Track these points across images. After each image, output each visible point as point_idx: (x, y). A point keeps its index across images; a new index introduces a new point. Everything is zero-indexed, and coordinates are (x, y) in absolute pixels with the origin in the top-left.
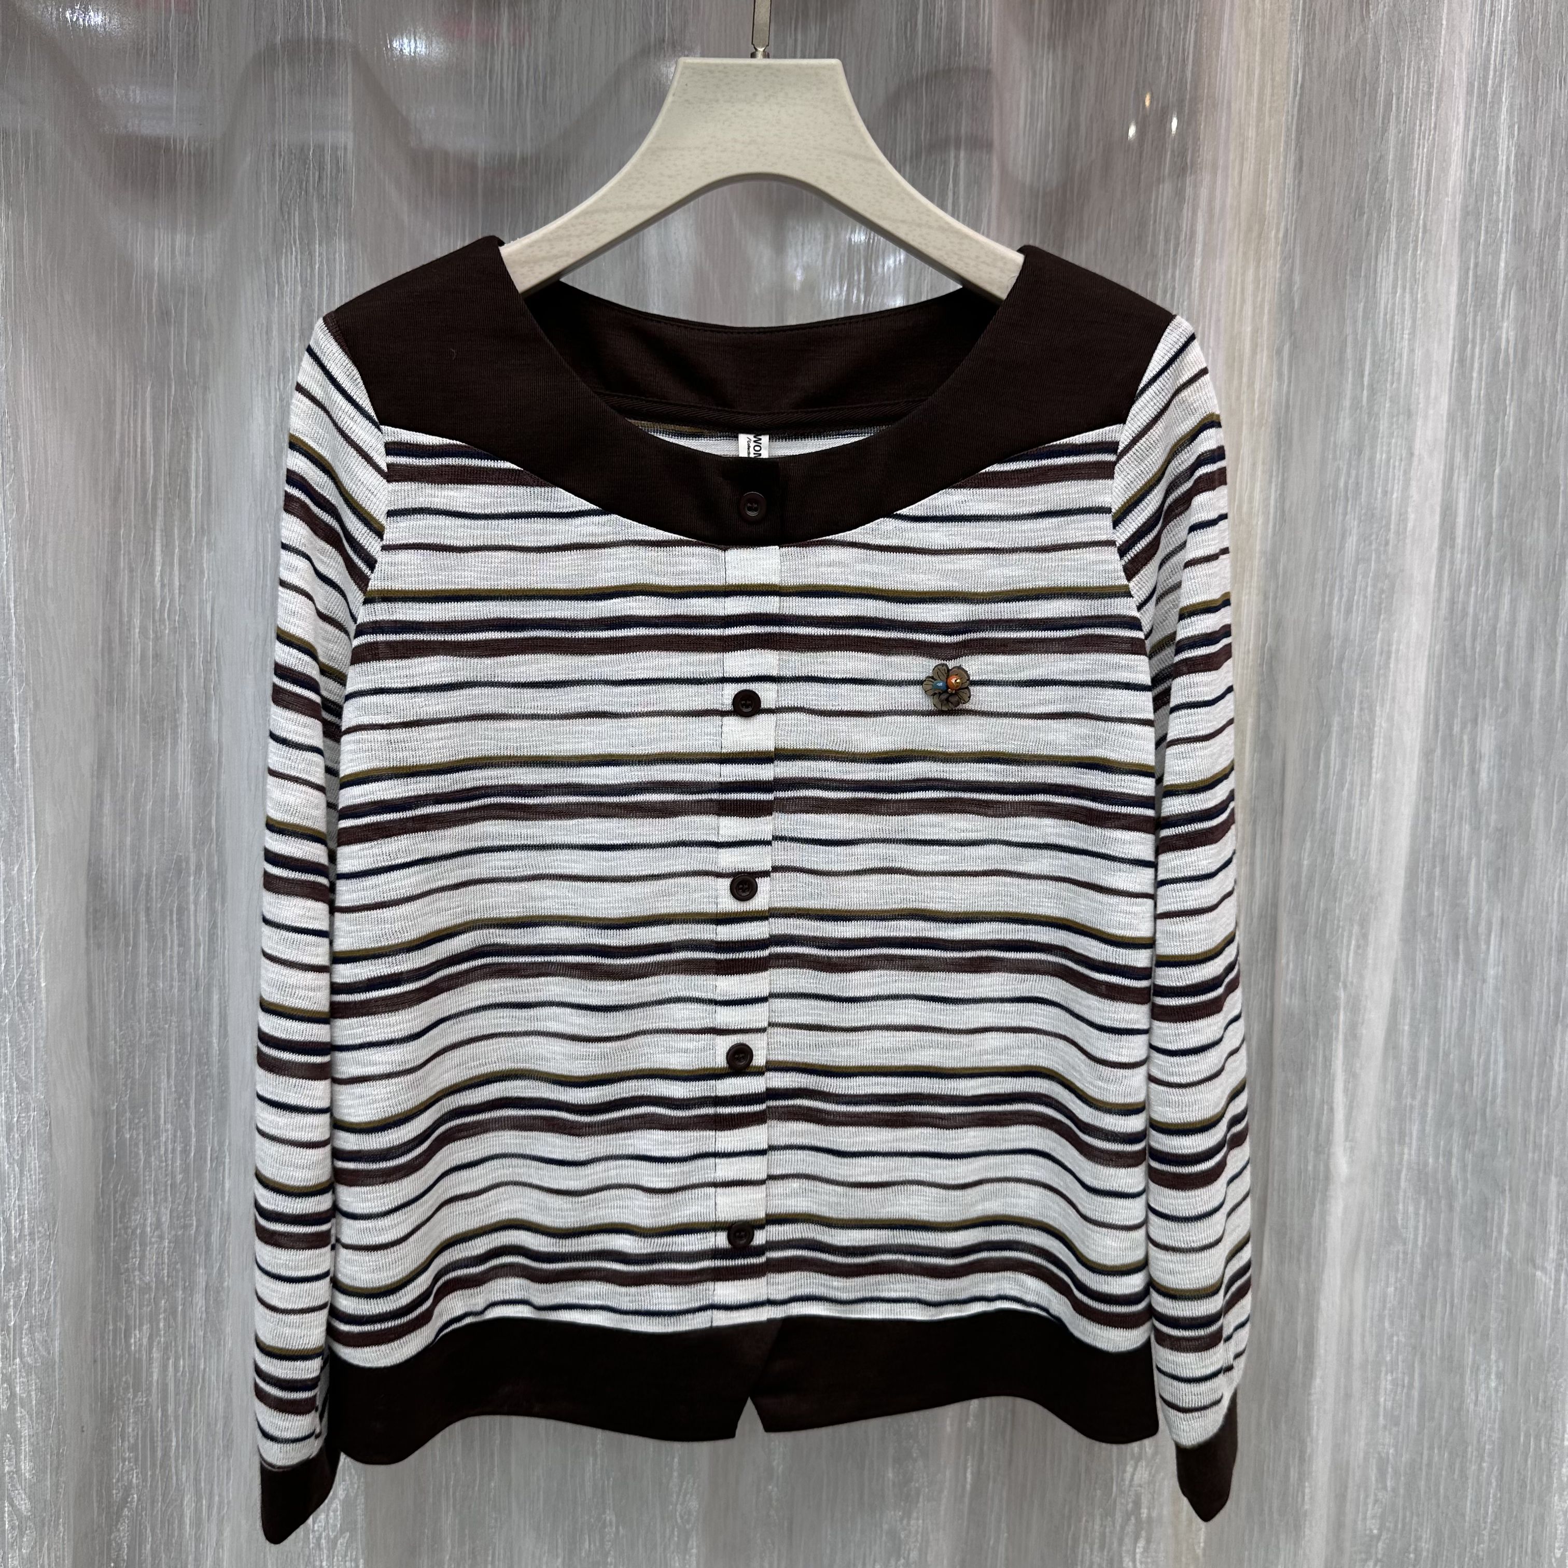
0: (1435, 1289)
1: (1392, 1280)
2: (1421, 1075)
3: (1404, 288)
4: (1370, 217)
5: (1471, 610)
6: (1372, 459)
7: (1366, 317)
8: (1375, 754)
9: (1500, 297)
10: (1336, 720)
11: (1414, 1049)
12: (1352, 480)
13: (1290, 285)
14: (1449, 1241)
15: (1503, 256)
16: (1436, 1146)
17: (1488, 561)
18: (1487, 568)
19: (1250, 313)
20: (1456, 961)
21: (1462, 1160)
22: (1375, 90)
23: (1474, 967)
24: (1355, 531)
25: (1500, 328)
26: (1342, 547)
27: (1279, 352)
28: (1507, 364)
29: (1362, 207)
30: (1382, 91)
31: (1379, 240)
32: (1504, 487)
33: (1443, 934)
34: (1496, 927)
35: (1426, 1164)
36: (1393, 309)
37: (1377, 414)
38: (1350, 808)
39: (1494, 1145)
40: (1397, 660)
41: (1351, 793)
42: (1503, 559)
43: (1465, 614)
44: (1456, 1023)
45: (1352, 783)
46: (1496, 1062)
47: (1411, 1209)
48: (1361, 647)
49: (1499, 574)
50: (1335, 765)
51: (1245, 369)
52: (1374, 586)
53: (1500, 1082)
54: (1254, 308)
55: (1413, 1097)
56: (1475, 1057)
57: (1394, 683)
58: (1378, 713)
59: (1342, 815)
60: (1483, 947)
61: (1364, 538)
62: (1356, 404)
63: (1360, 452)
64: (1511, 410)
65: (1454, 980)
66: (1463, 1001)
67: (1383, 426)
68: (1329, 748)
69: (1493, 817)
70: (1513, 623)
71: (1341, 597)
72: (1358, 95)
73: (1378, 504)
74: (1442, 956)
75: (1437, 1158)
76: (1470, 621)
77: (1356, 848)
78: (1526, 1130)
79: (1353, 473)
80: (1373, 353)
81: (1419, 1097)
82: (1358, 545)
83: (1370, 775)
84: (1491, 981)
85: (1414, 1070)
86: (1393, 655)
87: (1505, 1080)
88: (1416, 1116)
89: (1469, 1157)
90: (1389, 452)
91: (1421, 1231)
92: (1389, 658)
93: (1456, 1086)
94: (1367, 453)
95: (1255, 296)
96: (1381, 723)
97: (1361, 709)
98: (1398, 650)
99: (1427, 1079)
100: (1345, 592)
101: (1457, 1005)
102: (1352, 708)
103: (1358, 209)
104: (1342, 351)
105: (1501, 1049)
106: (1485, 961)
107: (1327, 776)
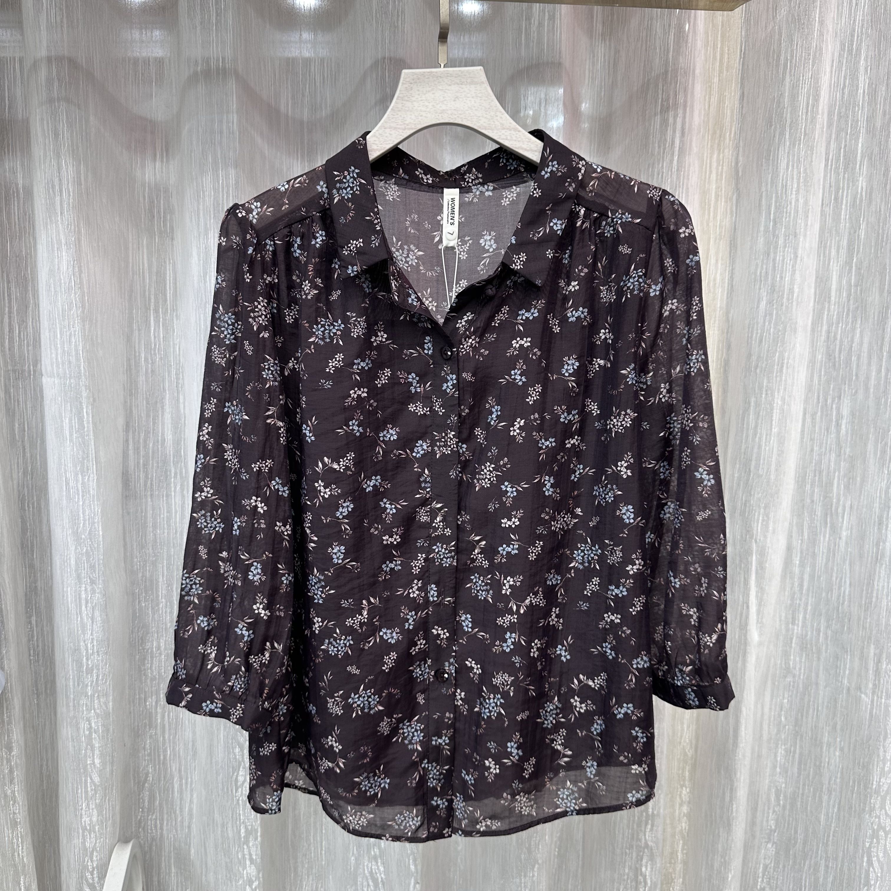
0: (809, 701)
1: (786, 696)
2: (805, 587)
3: (793, 166)
4: (776, 127)
5: (839, 337)
6: (774, 260)
7: (772, 183)
8: (774, 418)
9: (858, 163)
10: (753, 400)
11: (802, 573)
12: (764, 270)
13: (737, 163)
14: (817, 676)
15: (860, 140)
16: (812, 626)
17: (849, 310)
18: (848, 314)
19: (715, 179)
20: (826, 527)
21: (826, 634)
22: (779, 57)
23: (835, 530)
24: (765, 298)
25: (858, 181)
26: (758, 307)
27: (731, 199)
28: (861, 201)
29: (771, 122)
30: (782, 58)
31: (780, 140)
32: (859, 269)
33: (819, 513)
34: (847, 509)
35: (806, 635)
36: (787, 178)
37: (778, 236)
38: (760, 447)
39: (843, 626)
40: (787, 368)
41: (760, 438)
42: (857, 308)
43: (835, 338)
44: (824, 560)
45: (761, 434)
46: (845, 582)
47: (798, 659)
48: (767, 360)
49: (855, 318)
50: (752, 424)
51: (712, 209)
52: (775, 328)
53: (847, 593)
54: (717, 176)
55: (801, 600)
56: (834, 579)
57: (786, 380)
58: (776, 396)
59: (755, 450)
60: (840, 520)
61: (770, 302)
62: (766, 230)
63: (768, 255)
64: (863, 226)
65: (824, 536)
66: (829, 549)
67: (781, 242)
68: (749, 415)
69: (848, 450)
70: (861, 344)
71: (757, 333)
72: (771, 60)
73: (778, 284)
74: (818, 524)
75: (812, 633)
76: (838, 342)
77: (763, 469)
78: (859, 619)
79: (765, 267)
80: (776, 202)
81: (803, 599)
82: (766, 306)
83: (771, 429)
84: (844, 538)
85: (801, 585)
86: (785, 366)
87: (850, 592)
88: (801, 609)
89: (829, 632)
90: (783, 256)
91: (802, 671)
92: (782, 367)
93: (824, 594)
94: (772, 255)
95: (717, 169)
96: (778, 402)
97: (766, 394)
98: (788, 363)
99: (808, 590)
100: (759, 331)
101: (825, 551)
102: (762, 394)
103: (769, 123)
104: (760, 200)
105: (848, 575)
106: (841, 527)
107: (748, 429)
